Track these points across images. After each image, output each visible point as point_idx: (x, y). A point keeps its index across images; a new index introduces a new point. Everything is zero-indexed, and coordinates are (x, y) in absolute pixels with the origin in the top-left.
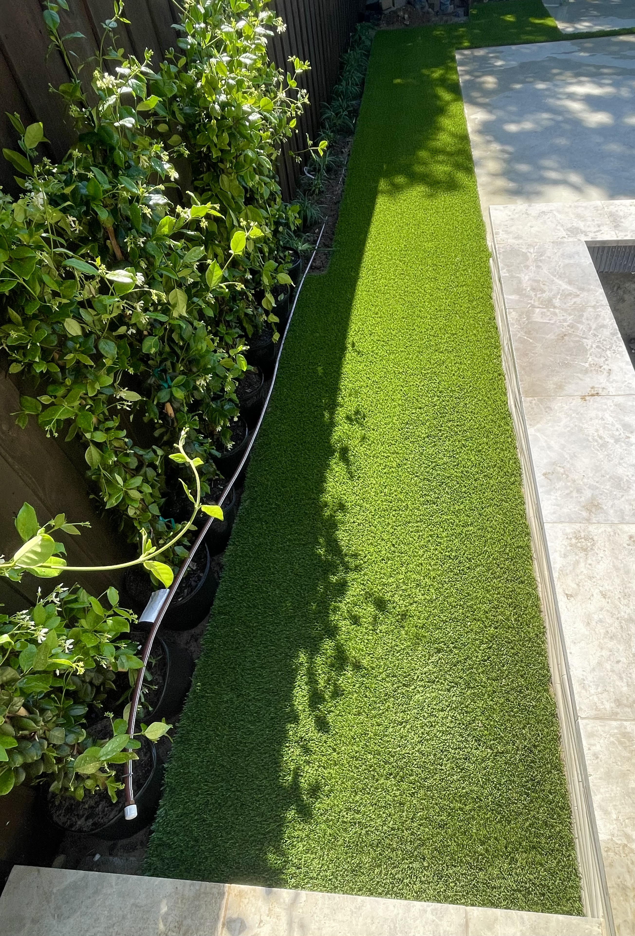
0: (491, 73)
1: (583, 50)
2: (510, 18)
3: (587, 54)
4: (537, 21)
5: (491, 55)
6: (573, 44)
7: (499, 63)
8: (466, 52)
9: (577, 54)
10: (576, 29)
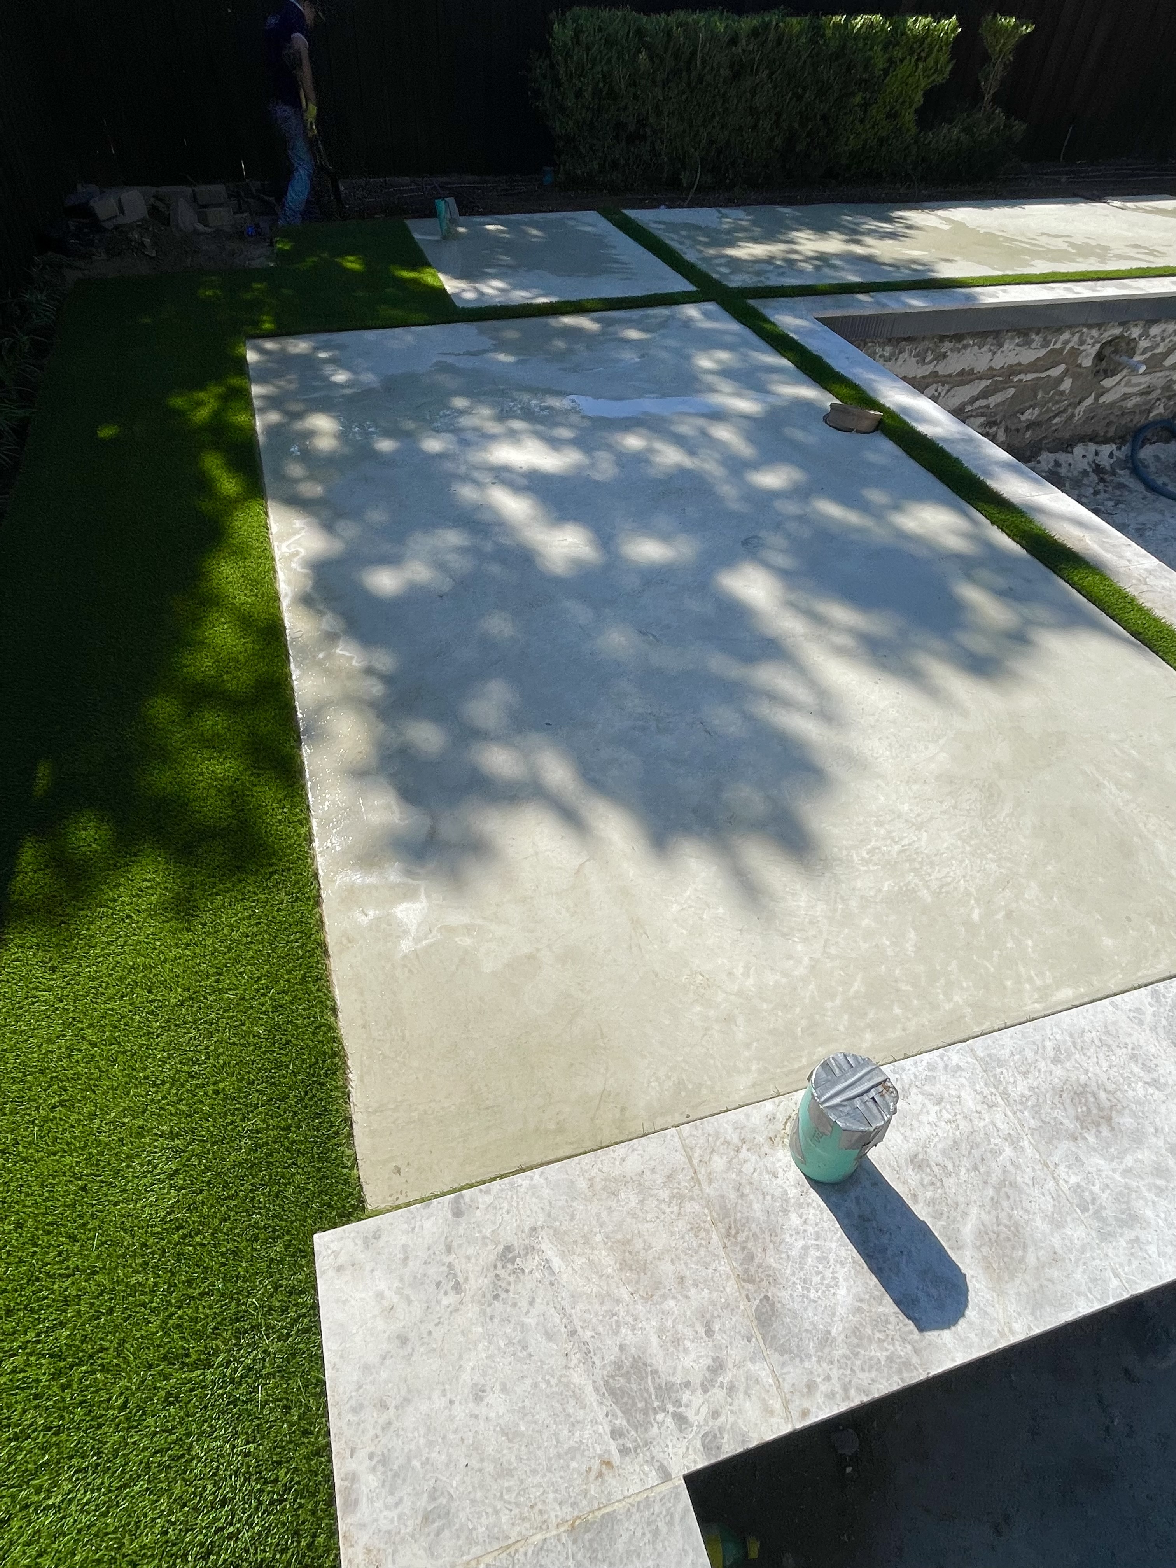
0: (325, 406)
1: (502, 346)
2: (352, 263)
3: (510, 359)
4: (407, 274)
5: (323, 355)
6: (481, 332)
7: (341, 377)
8: (270, 345)
9: (491, 355)
10: (482, 294)
